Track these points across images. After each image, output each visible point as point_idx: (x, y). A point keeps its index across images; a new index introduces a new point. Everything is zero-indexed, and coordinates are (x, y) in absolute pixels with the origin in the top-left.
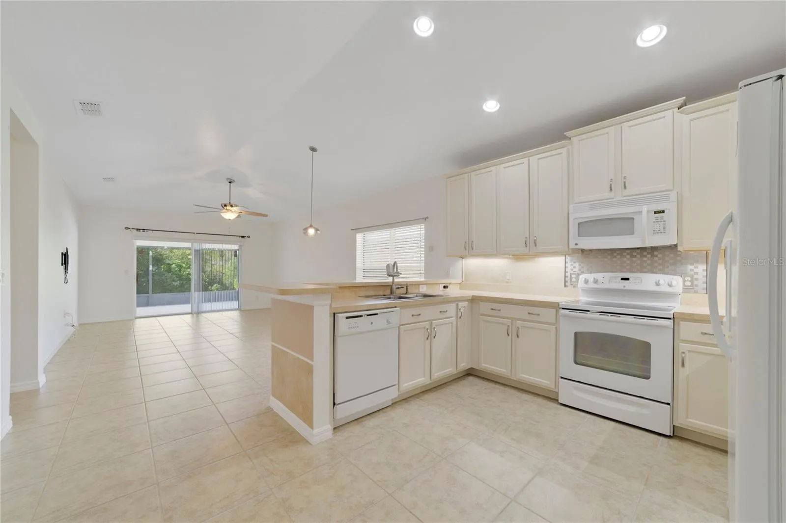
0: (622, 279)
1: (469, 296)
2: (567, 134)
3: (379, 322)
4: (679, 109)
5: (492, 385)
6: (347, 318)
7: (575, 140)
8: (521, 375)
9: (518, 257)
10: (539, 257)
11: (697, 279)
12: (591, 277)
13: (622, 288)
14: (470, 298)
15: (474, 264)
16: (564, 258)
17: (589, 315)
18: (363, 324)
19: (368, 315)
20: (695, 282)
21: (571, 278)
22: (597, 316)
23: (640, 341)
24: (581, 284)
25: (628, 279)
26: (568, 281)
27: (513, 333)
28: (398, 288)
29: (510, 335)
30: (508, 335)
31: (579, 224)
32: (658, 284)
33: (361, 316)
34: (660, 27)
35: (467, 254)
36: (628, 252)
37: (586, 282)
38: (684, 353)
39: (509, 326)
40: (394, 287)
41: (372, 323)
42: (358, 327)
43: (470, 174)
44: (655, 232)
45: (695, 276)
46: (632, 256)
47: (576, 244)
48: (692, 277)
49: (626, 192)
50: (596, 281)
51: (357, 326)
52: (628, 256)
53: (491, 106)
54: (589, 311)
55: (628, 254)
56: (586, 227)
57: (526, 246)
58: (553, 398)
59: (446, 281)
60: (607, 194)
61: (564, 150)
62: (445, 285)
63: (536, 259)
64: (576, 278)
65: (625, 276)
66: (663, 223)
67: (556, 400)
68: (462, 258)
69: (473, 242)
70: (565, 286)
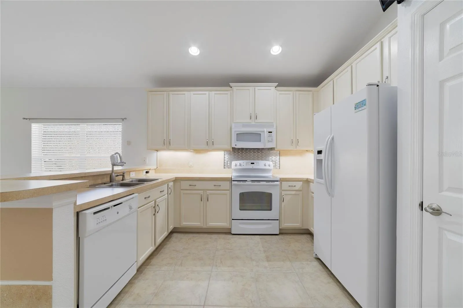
0: (251, 163)
1: (173, 178)
2: (231, 84)
3: (123, 210)
4: (275, 88)
5: (191, 235)
6: (95, 213)
7: (235, 88)
8: (210, 224)
9: (198, 151)
10: (209, 152)
11: (277, 163)
12: (238, 162)
13: (252, 168)
14: (174, 179)
15: (166, 155)
16: (223, 152)
17: (247, 183)
18: (110, 216)
19: (114, 206)
20: (276, 164)
21: (227, 163)
22: (250, 183)
23: (267, 193)
24: (233, 166)
25: (254, 163)
26: (226, 166)
27: (204, 199)
28: (118, 176)
29: (203, 201)
30: (202, 200)
31: (237, 134)
32: (265, 165)
33: (108, 208)
34: (280, 48)
35: (166, 148)
36: (253, 150)
37: (236, 165)
38: (283, 196)
39: (202, 195)
40: (114, 175)
41: (118, 213)
42: (106, 220)
43: (168, 92)
44: (269, 141)
45: (276, 162)
46: (254, 152)
47: (236, 145)
48: (275, 162)
49: (256, 121)
50: (240, 165)
51: (104, 219)
52: (253, 152)
53: (194, 51)
54: (247, 181)
55: (252, 151)
56: (240, 136)
57: (207, 145)
58: (228, 232)
59: (147, 168)
60: (248, 120)
61: (229, 92)
62: (146, 171)
63: (209, 153)
64: (229, 163)
65: (253, 162)
66: (271, 137)
67: (230, 233)
68: (157, 151)
69: (170, 140)
70: (224, 168)
